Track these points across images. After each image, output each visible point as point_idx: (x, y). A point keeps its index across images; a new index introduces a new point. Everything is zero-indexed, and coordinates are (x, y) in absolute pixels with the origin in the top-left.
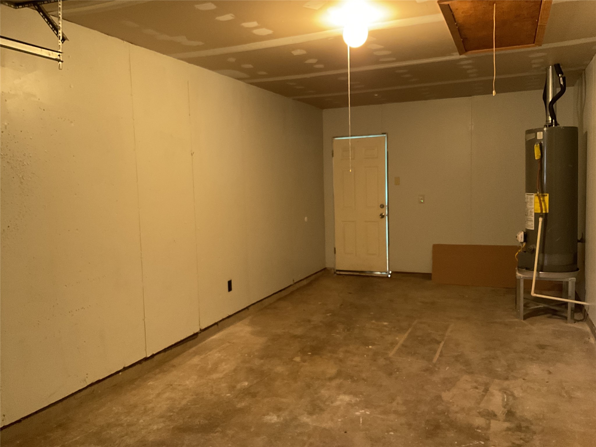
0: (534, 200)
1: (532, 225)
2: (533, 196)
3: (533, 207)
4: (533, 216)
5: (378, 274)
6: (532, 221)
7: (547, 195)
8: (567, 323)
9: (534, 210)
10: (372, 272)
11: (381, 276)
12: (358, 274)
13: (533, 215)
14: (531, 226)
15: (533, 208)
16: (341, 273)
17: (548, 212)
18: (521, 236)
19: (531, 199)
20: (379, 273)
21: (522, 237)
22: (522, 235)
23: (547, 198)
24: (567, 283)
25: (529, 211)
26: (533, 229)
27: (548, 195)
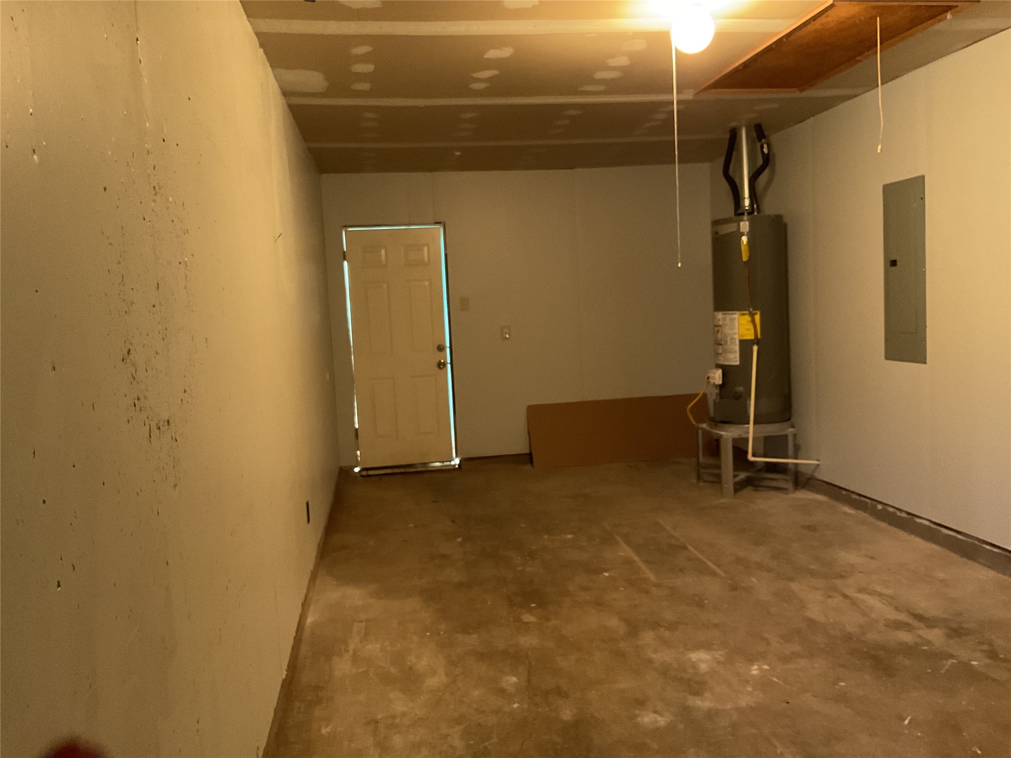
0: (739, 322)
1: (736, 358)
2: (736, 316)
3: (736, 331)
4: (737, 346)
5: (438, 467)
6: (736, 352)
7: (756, 314)
8: (787, 494)
9: (739, 336)
10: (427, 463)
11: (443, 468)
12: (402, 470)
13: (737, 342)
14: (734, 359)
15: (736, 333)
16: (371, 473)
17: (759, 336)
18: (717, 376)
19: (732, 320)
20: (438, 464)
21: (719, 377)
22: (719, 375)
23: (757, 318)
24: (786, 436)
25: (729, 338)
26: (737, 362)
27: (759, 313)
